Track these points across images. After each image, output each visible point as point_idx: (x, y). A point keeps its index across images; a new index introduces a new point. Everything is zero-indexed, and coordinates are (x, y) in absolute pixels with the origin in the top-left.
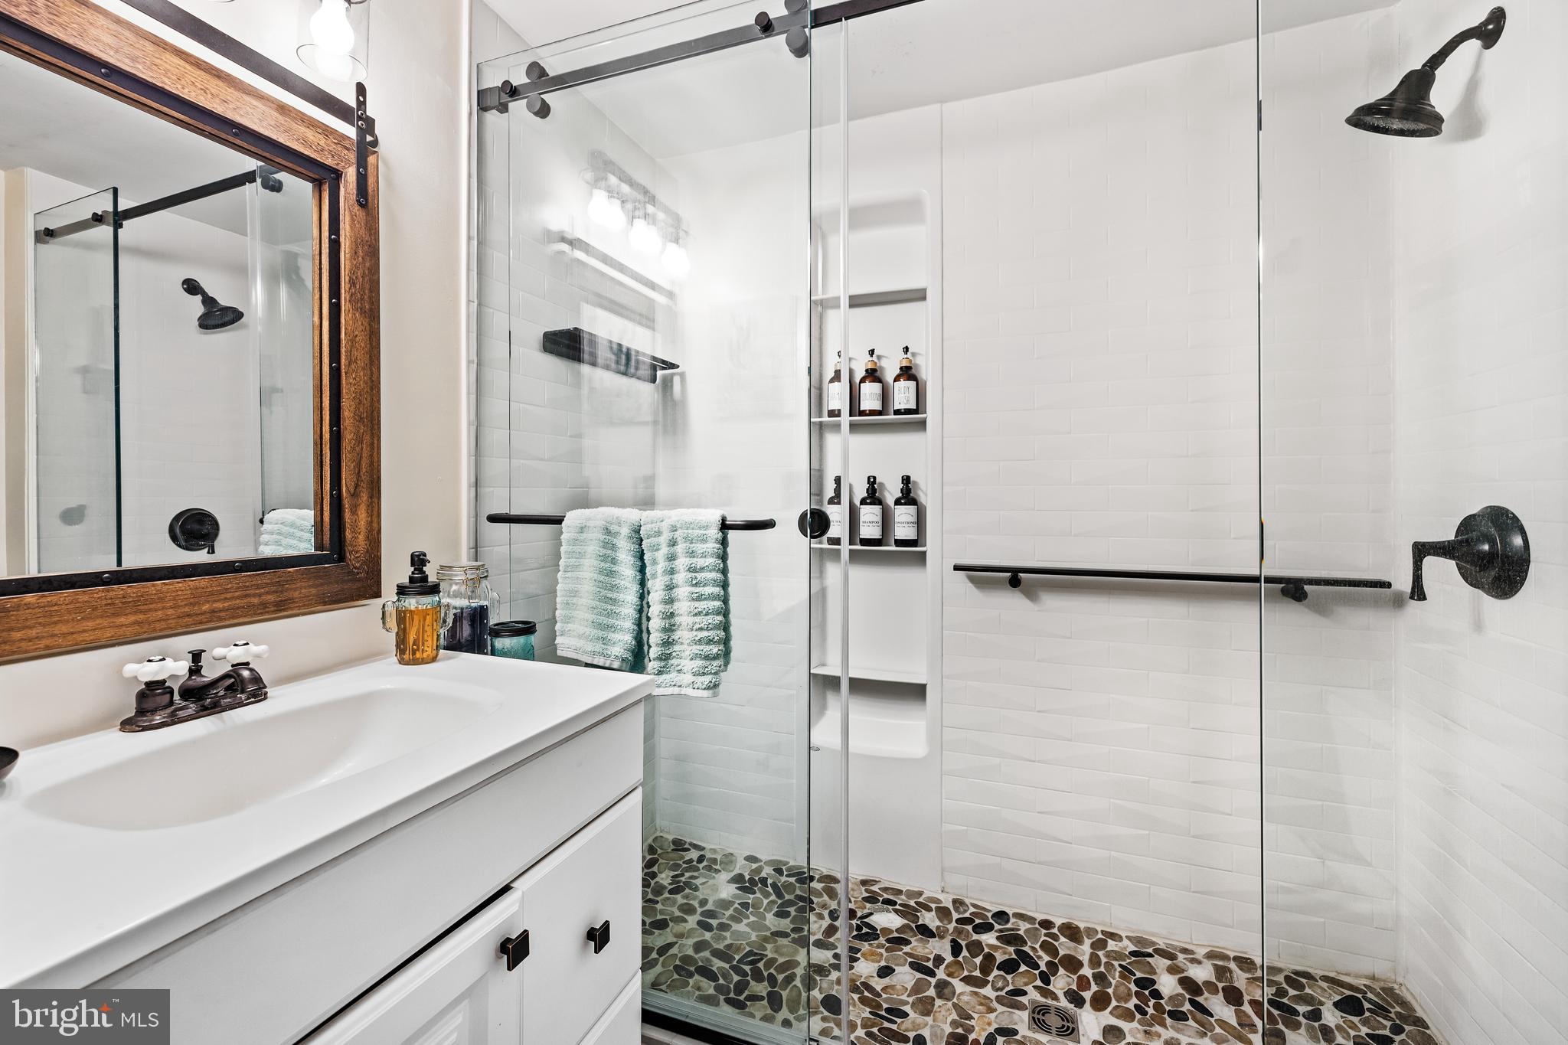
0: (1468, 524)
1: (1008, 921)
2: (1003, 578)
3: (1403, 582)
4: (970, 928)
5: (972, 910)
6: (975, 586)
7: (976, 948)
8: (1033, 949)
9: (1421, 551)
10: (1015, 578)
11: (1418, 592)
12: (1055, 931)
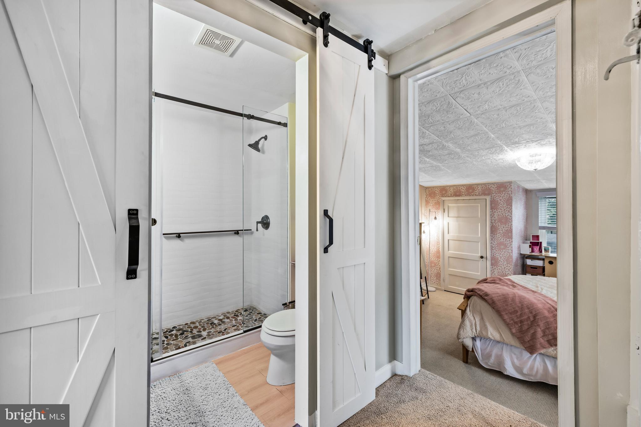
0: (263, 218)
3: (254, 229)
5: (166, 330)
7: (172, 335)
9: (258, 223)
10: (179, 236)
11: (257, 230)
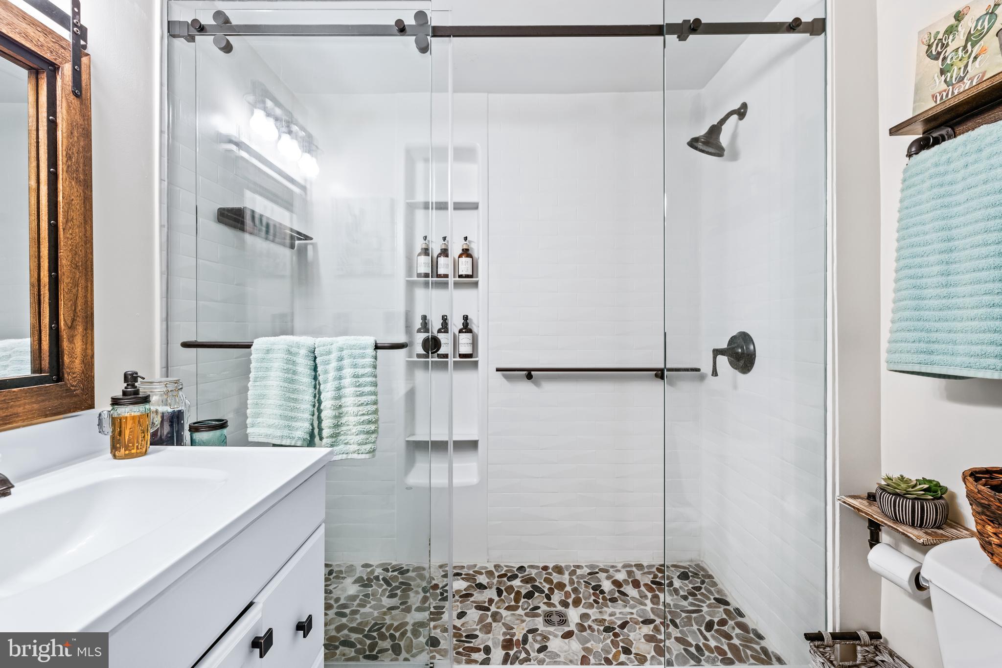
0: (732, 340)
1: (525, 571)
2: (522, 375)
3: (707, 369)
4: (505, 579)
5: (505, 569)
6: (508, 381)
7: (510, 589)
8: (540, 583)
9: (717, 352)
10: (529, 374)
11: (715, 373)
12: (550, 571)
